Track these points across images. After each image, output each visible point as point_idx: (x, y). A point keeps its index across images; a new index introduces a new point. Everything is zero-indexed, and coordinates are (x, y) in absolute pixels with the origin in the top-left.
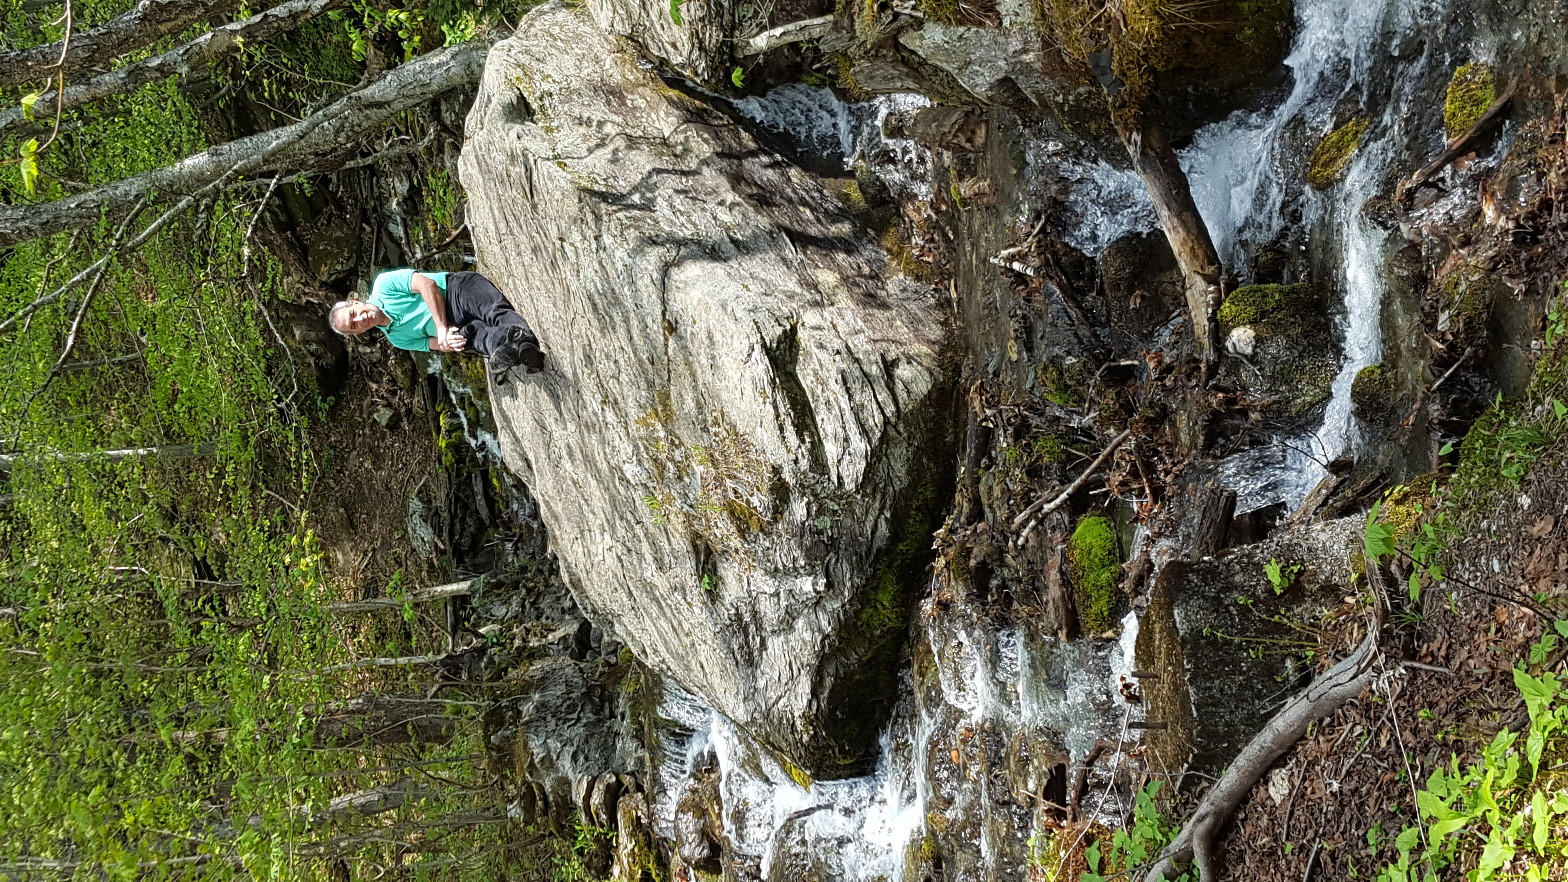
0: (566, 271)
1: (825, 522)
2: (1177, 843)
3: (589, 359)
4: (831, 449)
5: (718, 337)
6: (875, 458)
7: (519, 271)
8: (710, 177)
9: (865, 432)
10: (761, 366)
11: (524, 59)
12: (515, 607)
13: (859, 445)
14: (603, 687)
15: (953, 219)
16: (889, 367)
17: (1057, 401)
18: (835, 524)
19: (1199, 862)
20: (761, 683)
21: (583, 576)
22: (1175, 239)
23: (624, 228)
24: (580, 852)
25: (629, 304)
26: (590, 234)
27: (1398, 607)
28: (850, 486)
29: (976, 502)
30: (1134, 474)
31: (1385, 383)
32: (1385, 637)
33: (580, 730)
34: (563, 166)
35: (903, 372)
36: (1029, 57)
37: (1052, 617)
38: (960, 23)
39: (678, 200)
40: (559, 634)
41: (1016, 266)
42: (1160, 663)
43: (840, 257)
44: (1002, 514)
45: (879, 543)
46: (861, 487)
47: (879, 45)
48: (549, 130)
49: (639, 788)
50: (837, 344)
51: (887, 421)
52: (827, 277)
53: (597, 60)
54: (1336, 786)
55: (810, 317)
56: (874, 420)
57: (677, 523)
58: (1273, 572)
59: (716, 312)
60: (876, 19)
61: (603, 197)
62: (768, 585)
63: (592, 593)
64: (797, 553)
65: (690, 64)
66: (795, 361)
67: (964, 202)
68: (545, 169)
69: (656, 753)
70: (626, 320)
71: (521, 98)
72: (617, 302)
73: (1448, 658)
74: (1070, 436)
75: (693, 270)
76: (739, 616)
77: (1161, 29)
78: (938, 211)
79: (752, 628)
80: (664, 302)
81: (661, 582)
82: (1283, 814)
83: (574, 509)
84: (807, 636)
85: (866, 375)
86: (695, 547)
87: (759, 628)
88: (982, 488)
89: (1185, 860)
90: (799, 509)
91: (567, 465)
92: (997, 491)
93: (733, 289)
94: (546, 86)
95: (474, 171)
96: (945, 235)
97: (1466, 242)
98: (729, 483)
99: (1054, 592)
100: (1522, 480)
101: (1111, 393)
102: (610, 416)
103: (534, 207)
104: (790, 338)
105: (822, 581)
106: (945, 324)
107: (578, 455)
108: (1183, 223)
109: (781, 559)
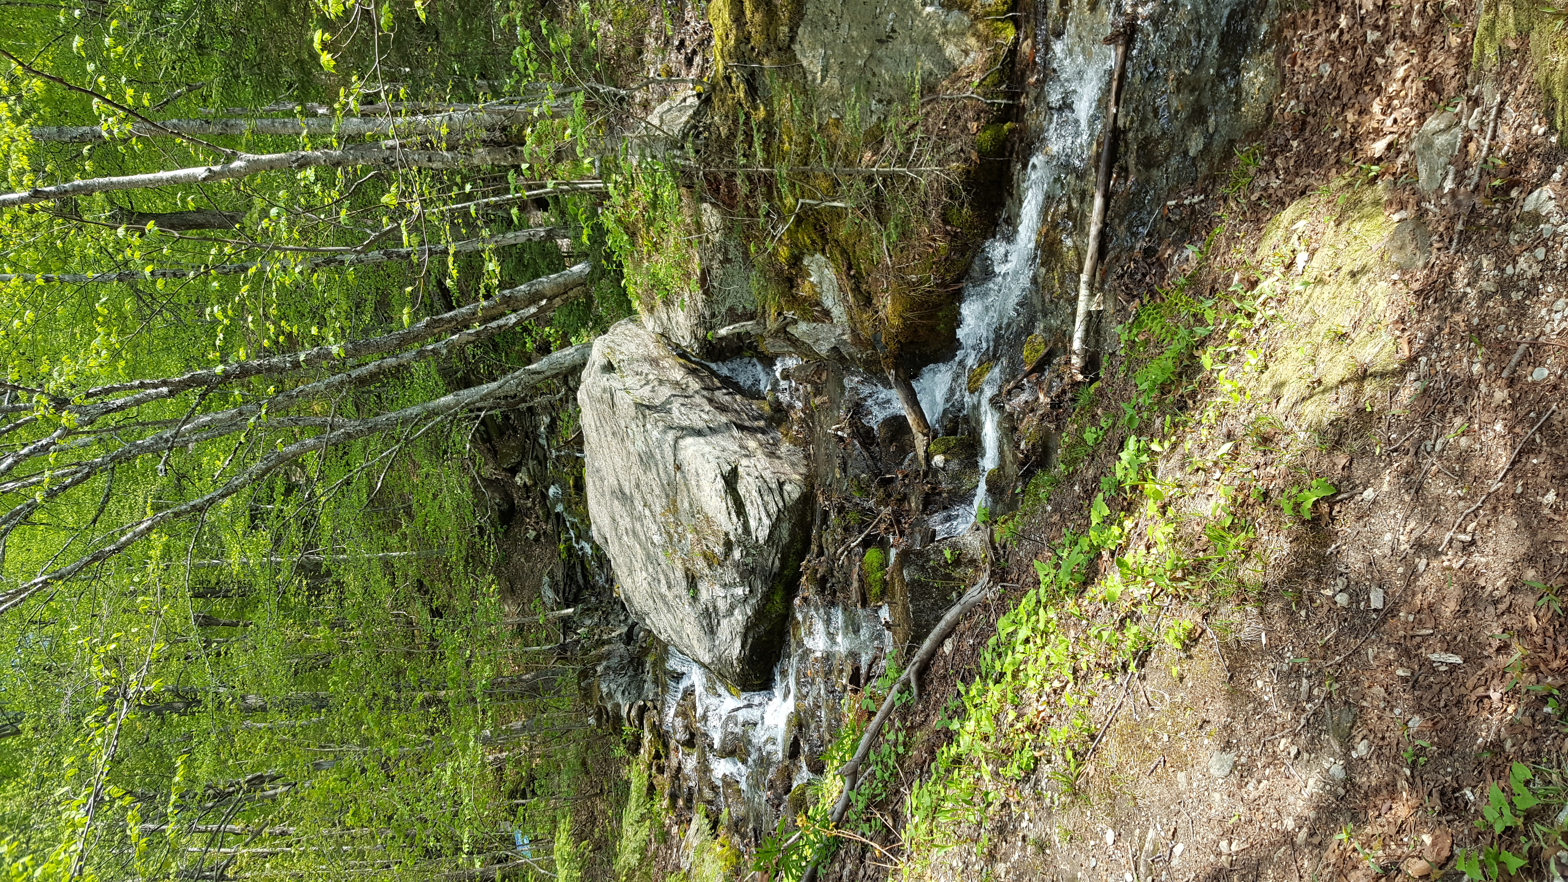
0: (628, 443)
1: (750, 560)
2: (904, 676)
3: (638, 486)
4: (753, 524)
5: (700, 471)
6: (774, 528)
7: (605, 445)
8: (698, 399)
9: (769, 516)
10: (720, 484)
11: (612, 345)
12: (596, 620)
13: (766, 522)
14: (639, 658)
15: (812, 417)
16: (781, 485)
17: (857, 495)
18: (754, 561)
19: (913, 684)
20: (717, 643)
21: (631, 594)
22: (911, 419)
23: (657, 421)
24: (624, 742)
25: (659, 457)
26: (640, 424)
27: (998, 560)
28: (761, 542)
29: (820, 547)
30: (892, 525)
31: (1000, 476)
32: (993, 574)
33: (626, 679)
34: (628, 393)
35: (787, 487)
36: (845, 337)
37: (854, 595)
38: (814, 321)
39: (682, 409)
40: (618, 632)
41: (839, 433)
42: (897, 597)
43: (759, 436)
44: (832, 550)
45: (775, 570)
46: (766, 542)
47: (777, 331)
48: (622, 377)
49: (655, 708)
50: (757, 474)
51: (779, 510)
52: (752, 444)
53: (646, 346)
54: (971, 642)
55: (744, 462)
56: (773, 509)
57: (678, 564)
58: (947, 553)
59: (700, 459)
60: (776, 320)
61: (648, 407)
62: (721, 592)
63: (636, 604)
64: (736, 575)
65: (690, 346)
66: (736, 482)
67: (816, 407)
68: (619, 394)
69: (665, 688)
70: (657, 465)
71: (609, 362)
72: (652, 456)
73: (1018, 580)
74: (865, 511)
75: (689, 440)
76: (707, 609)
77: (903, 324)
78: (805, 414)
79: (713, 615)
80: (675, 455)
81: (670, 596)
82: (949, 659)
83: (628, 560)
84: (740, 618)
85: (770, 488)
86: (687, 575)
87: (717, 615)
88: (823, 540)
89: (907, 684)
90: (737, 554)
91: (625, 538)
92: (830, 540)
93: (708, 449)
94: (621, 357)
95: (586, 398)
96: (808, 425)
97: (1032, 410)
98: (704, 542)
99: (855, 584)
100: (1048, 499)
101: (882, 490)
102: (647, 512)
103: (614, 413)
104: (734, 471)
105: (748, 589)
106: (807, 465)
107: (630, 533)
108: (914, 411)
109: (727, 579)
